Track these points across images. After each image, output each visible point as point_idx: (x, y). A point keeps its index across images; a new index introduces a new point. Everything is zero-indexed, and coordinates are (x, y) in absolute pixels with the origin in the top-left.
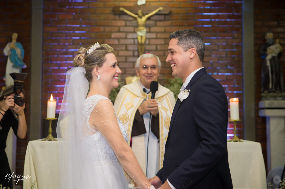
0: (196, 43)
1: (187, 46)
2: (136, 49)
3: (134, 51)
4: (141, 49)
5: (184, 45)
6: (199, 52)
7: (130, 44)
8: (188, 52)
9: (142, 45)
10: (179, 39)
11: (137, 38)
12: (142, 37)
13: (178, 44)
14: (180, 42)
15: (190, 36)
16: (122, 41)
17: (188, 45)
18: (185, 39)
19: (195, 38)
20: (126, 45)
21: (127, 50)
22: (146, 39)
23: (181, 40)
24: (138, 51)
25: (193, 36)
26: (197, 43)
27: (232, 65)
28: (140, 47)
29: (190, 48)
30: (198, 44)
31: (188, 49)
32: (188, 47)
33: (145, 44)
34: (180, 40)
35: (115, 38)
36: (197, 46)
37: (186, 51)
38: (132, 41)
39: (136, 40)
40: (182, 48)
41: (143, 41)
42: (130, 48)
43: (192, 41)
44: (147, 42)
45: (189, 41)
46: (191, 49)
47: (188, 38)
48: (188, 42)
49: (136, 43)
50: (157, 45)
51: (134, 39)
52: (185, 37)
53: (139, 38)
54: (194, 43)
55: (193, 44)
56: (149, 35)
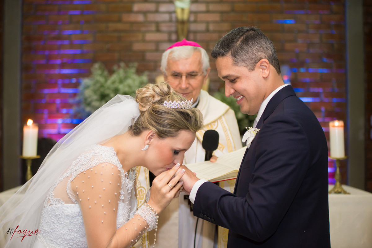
0: (261, 48)
1: (251, 61)
2: (173, 29)
3: (170, 33)
4: (183, 30)
5: (247, 62)
6: (272, 61)
7: (164, 22)
8: (256, 69)
9: (183, 22)
10: (232, 55)
11: (174, 12)
12: (183, 10)
13: (236, 63)
14: (237, 59)
15: (248, 42)
16: (151, 17)
17: (252, 58)
18: (243, 52)
19: (257, 42)
20: (157, 24)
21: (158, 30)
22: (191, 12)
23: (237, 56)
24: (177, 32)
25: (251, 39)
26: (263, 48)
27: (329, 56)
28: (180, 27)
29: (257, 63)
30: (265, 49)
31: (255, 65)
32: (253, 62)
33: (188, 21)
34: (234, 55)
35: (139, 12)
36: (265, 53)
37: (253, 70)
38: (166, 17)
39: (173, 15)
40: (245, 68)
41: (185, 17)
42: (164, 28)
43: (255, 50)
44: (192, 18)
45: (250, 50)
46: (259, 63)
47: (246, 47)
48: (250, 53)
49: (174, 19)
50: (208, 23)
51: (170, 13)
52: (241, 47)
53: (179, 12)
54: (259, 51)
55: (259, 53)
56: (195, 7)
